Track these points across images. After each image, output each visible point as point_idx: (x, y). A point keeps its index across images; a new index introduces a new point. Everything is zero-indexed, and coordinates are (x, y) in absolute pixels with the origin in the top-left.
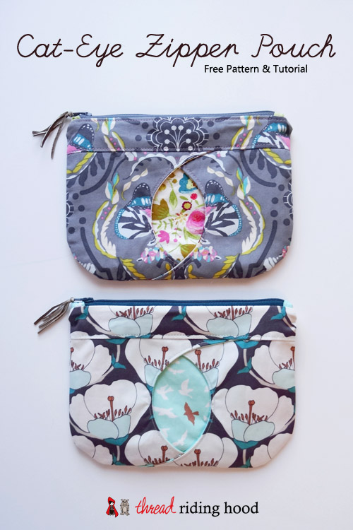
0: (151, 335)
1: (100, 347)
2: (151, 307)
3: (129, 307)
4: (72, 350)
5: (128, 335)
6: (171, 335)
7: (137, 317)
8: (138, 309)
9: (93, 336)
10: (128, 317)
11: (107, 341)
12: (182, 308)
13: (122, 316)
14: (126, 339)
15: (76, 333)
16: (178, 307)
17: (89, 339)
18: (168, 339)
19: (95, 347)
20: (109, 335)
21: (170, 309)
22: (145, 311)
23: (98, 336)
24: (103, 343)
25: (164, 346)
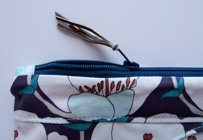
0: (129, 118)
1: (54, 135)
2: (132, 79)
3: (99, 80)
4: (16, 134)
5: (96, 119)
6: (158, 117)
7: (111, 93)
8: (113, 82)
9: (45, 118)
10: (97, 94)
11: (65, 126)
12: (177, 79)
13: (88, 92)
14: (93, 123)
15: (19, 112)
16: (171, 78)
17: (38, 122)
18: (153, 123)
19: (47, 134)
20: (68, 119)
21: (161, 82)
22: (123, 85)
23: (52, 119)
24: (60, 129)
25: (147, 133)
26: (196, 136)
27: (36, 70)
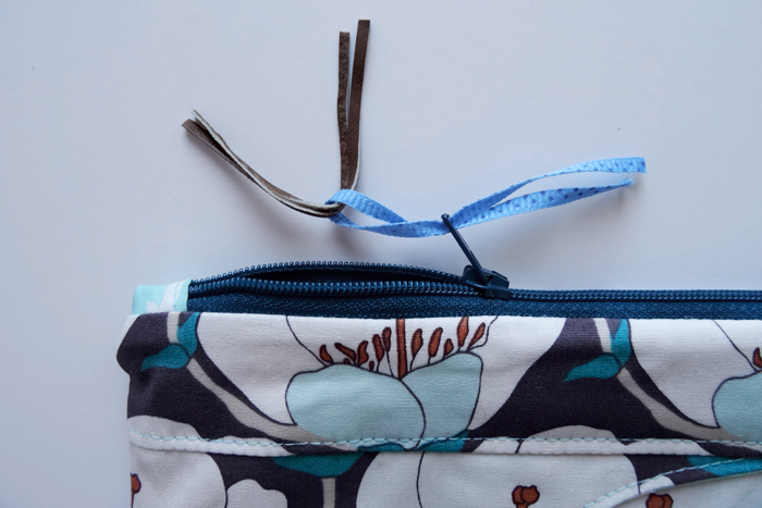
0: (470, 441)
1: (247, 488)
2: (475, 321)
3: (377, 325)
4: (136, 487)
5: (369, 442)
6: (554, 437)
7: (414, 366)
8: (419, 331)
9: (219, 440)
10: (371, 369)
11: (279, 462)
12: (609, 326)
13: (346, 362)
14: (361, 455)
15: (144, 421)
16: (594, 323)
17: (198, 452)
18: (540, 454)
19: (227, 486)
20: (286, 441)
21: (562, 334)
22: (449, 341)
23: (240, 440)
24: (264, 472)
25: (523, 484)
26: (673, 495)
27: (191, 296)
